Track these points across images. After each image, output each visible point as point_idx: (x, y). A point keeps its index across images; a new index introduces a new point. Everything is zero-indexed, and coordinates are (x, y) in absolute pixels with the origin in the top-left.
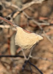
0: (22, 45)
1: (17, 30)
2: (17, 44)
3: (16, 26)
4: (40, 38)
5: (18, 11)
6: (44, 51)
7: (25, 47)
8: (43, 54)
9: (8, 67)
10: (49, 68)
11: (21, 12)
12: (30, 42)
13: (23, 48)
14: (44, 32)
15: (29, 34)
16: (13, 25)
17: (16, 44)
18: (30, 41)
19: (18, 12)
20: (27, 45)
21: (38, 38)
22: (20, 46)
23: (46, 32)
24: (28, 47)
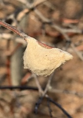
0: (36, 68)
1: (27, 43)
2: (27, 68)
3: (26, 35)
4: (68, 56)
5: (27, 8)
6: (70, 81)
7: (41, 72)
8: (69, 85)
9: (7, 109)
10: (78, 111)
11: (32, 10)
12: (51, 64)
13: (38, 74)
14: (72, 45)
15: (47, 50)
16: (21, 34)
17: (25, 68)
18: (49, 61)
19: (26, 11)
20: (44, 69)
21: (64, 57)
22: (32, 70)
23: (76, 46)
24: (46, 73)
